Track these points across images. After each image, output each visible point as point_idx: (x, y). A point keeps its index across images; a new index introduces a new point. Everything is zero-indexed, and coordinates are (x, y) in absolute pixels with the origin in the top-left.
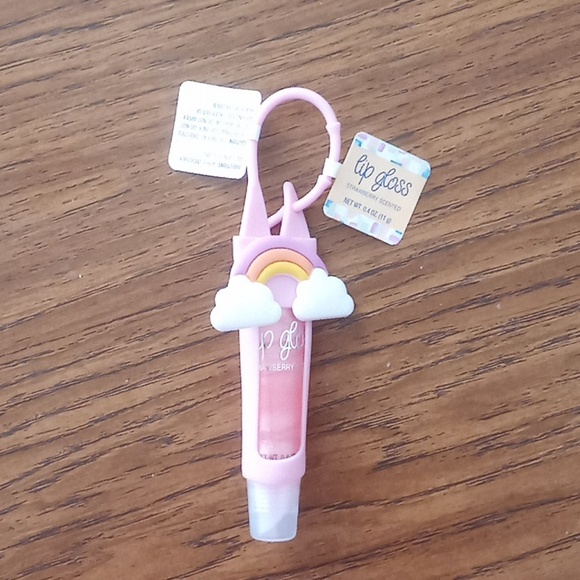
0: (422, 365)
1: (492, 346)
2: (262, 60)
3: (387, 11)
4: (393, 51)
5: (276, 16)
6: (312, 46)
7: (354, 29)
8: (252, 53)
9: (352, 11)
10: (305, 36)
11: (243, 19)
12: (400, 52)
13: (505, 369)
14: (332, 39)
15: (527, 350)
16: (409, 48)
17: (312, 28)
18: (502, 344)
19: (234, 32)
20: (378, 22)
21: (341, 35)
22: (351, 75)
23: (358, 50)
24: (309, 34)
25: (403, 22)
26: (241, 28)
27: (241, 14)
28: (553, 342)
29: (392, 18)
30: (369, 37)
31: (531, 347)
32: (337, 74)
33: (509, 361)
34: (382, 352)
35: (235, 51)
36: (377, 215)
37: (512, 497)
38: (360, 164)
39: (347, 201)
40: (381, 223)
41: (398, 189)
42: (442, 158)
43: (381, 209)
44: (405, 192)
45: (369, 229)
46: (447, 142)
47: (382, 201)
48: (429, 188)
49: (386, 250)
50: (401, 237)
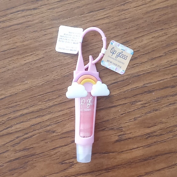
0: (130, 111)
1: (151, 106)
2: (84, 19)
3: (121, 5)
4: (123, 17)
5: (88, 6)
6: (99, 15)
7: (111, 10)
8: (81, 17)
9: (111, 5)
10: (97, 12)
11: (78, 7)
12: (125, 17)
13: (155, 113)
14: (105, 13)
15: (162, 107)
16: (128, 16)
17: (99, 10)
18: (154, 105)
19: (76, 11)
20: (118, 8)
21: (107, 12)
22: (110, 24)
23: (112, 16)
24: (98, 12)
25: (126, 9)
26: (78, 10)
27: (78, 6)
28: (170, 104)
29: (123, 7)
30: (116, 13)
31: (163, 106)
32: (106, 23)
33: (156, 110)
34: (118, 107)
35: (76, 17)
36: (117, 65)
37: (157, 151)
38: (112, 50)
39: (108, 61)
40: (118, 68)
41: (124, 58)
42: (137, 49)
43: (118, 64)
44: (125, 59)
45: (115, 69)
46: (138, 44)
47: (118, 61)
48: (133, 58)
49: (120, 76)
50: (124, 72)
